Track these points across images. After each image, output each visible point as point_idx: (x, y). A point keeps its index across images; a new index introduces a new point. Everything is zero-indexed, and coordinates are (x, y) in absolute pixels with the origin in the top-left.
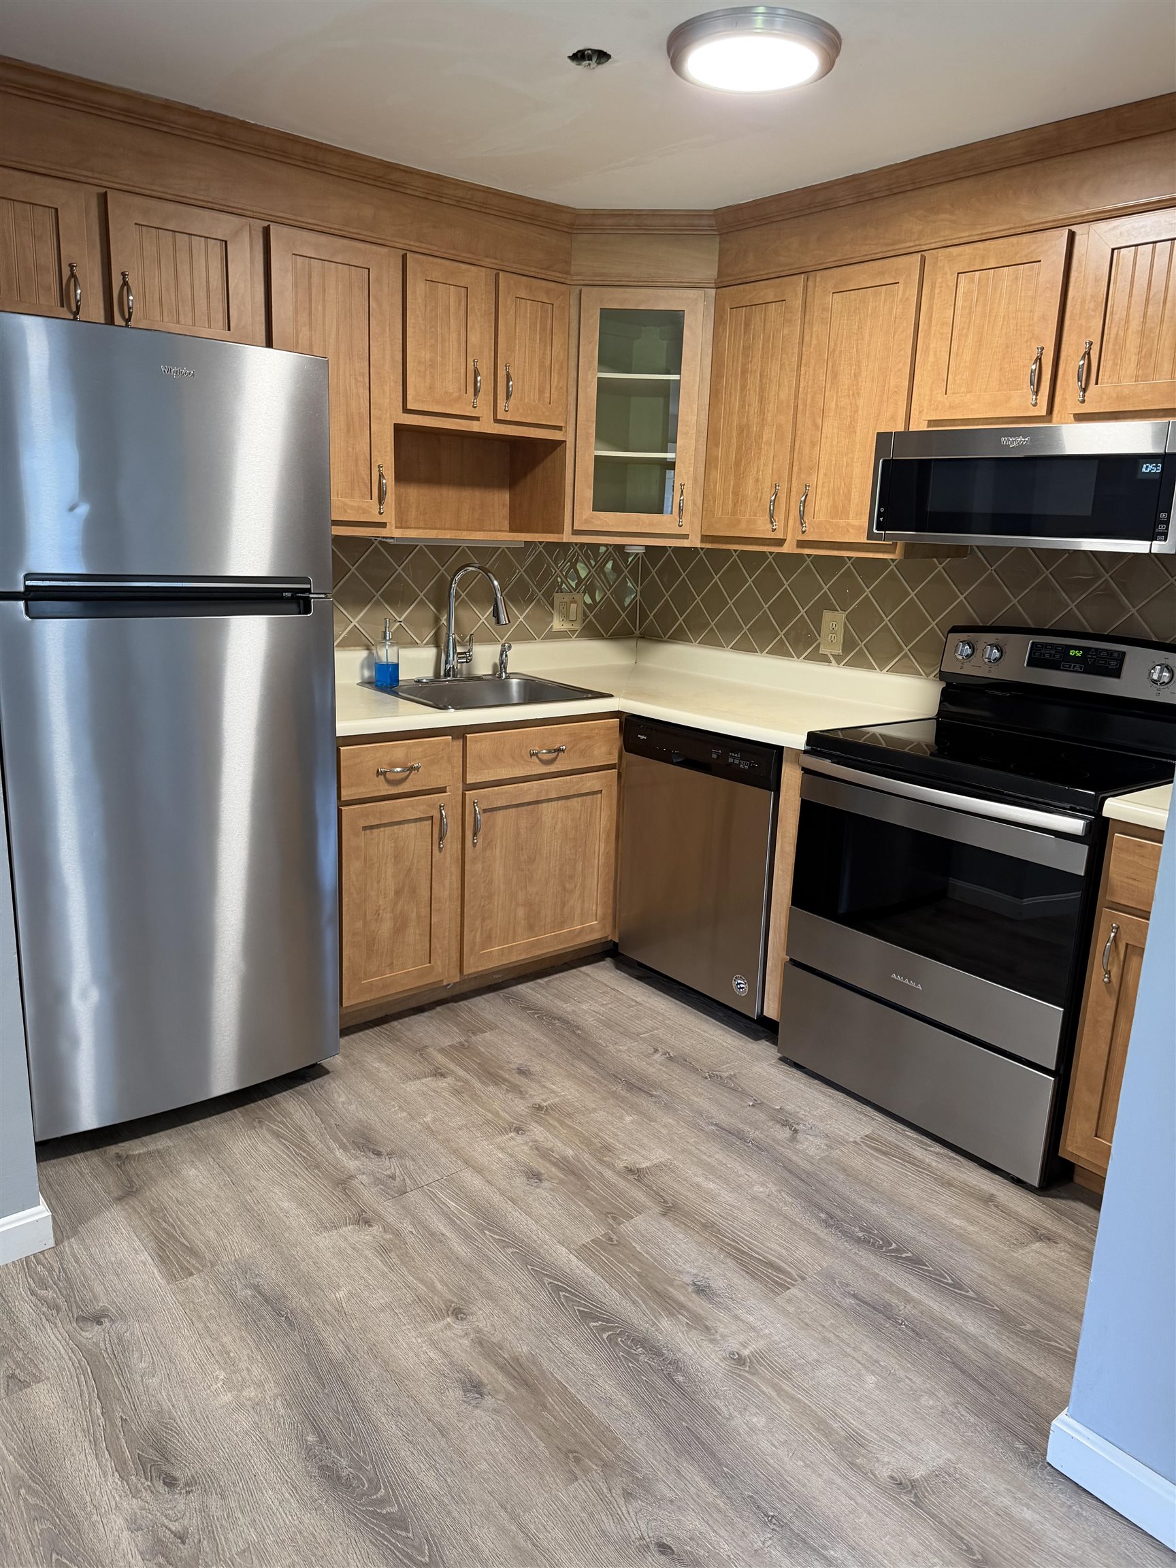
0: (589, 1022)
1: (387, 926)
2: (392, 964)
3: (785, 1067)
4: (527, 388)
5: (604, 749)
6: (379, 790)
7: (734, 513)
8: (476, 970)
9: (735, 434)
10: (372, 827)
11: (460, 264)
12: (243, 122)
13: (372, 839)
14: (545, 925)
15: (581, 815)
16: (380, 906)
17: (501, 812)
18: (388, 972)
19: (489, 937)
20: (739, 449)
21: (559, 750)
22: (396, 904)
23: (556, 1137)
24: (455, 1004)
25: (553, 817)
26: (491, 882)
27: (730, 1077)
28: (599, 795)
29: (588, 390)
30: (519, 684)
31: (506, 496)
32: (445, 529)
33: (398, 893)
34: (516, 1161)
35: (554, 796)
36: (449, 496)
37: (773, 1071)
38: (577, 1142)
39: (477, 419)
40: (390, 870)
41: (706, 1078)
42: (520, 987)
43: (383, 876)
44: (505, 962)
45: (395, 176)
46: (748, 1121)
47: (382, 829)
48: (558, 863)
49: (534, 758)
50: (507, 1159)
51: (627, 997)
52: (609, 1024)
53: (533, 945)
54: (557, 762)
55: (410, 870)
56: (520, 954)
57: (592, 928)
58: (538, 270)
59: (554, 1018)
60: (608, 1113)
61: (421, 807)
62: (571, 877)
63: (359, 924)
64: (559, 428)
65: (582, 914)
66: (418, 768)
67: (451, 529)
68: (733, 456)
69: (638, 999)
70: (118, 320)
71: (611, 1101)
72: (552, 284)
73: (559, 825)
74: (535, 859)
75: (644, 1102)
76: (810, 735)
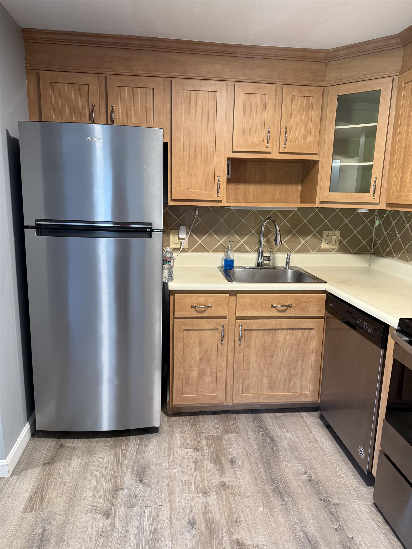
0: (284, 444)
1: (195, 374)
2: (197, 390)
3: (374, 510)
4: (297, 137)
5: (315, 309)
6: (192, 314)
7: (400, 191)
8: (240, 402)
9: (403, 150)
10: (189, 330)
11: (262, 84)
12: (161, 38)
13: (189, 335)
14: (279, 389)
15: (301, 339)
16: (192, 364)
17: (255, 331)
18: (195, 394)
19: (248, 388)
20: (404, 157)
21: (288, 306)
22: (199, 365)
23: (219, 505)
24: (231, 415)
25: (285, 338)
26: (249, 363)
27: (336, 505)
28: (313, 331)
29: (330, 135)
30: (292, 272)
31: (299, 187)
32: (266, 203)
33: (201, 360)
34: (191, 511)
35: (285, 327)
36: (269, 188)
37: (365, 510)
38: (226, 512)
39: (270, 153)
40: (197, 349)
41: (321, 500)
42: (266, 414)
43: (194, 352)
44: (255, 402)
45: (230, 50)
46: (326, 538)
47: (194, 331)
48: (287, 360)
49: (274, 309)
50: (188, 508)
51: (314, 436)
52: (292, 448)
53: (271, 397)
54: (287, 311)
55: (206, 351)
56: (264, 400)
57: (306, 396)
58: (305, 82)
59: (268, 437)
60: (253, 501)
61: (213, 324)
62: (295, 368)
63: (181, 371)
64: (316, 154)
65: (301, 387)
66: (211, 307)
67: (269, 203)
68: (401, 161)
69: (318, 439)
70: (110, 123)
71: (260, 495)
72: (313, 87)
73: (288, 342)
74: (273, 356)
75: (277, 503)
76: (401, 320)
